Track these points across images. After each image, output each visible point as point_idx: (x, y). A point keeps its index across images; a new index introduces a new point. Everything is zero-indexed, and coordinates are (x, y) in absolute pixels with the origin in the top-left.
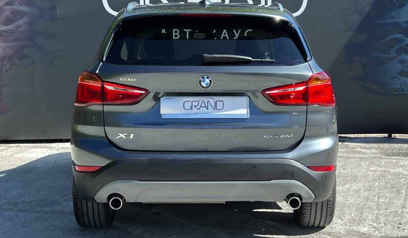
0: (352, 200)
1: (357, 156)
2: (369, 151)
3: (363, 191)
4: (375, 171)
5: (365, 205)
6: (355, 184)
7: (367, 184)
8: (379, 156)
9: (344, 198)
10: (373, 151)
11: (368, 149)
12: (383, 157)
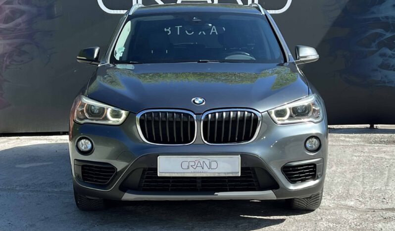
0: (339, 180)
1: (341, 144)
2: (353, 140)
3: (348, 172)
4: (359, 156)
5: (351, 183)
6: (340, 167)
7: (352, 167)
8: (362, 143)
9: (331, 178)
10: (356, 139)
11: (352, 138)
12: (366, 144)
